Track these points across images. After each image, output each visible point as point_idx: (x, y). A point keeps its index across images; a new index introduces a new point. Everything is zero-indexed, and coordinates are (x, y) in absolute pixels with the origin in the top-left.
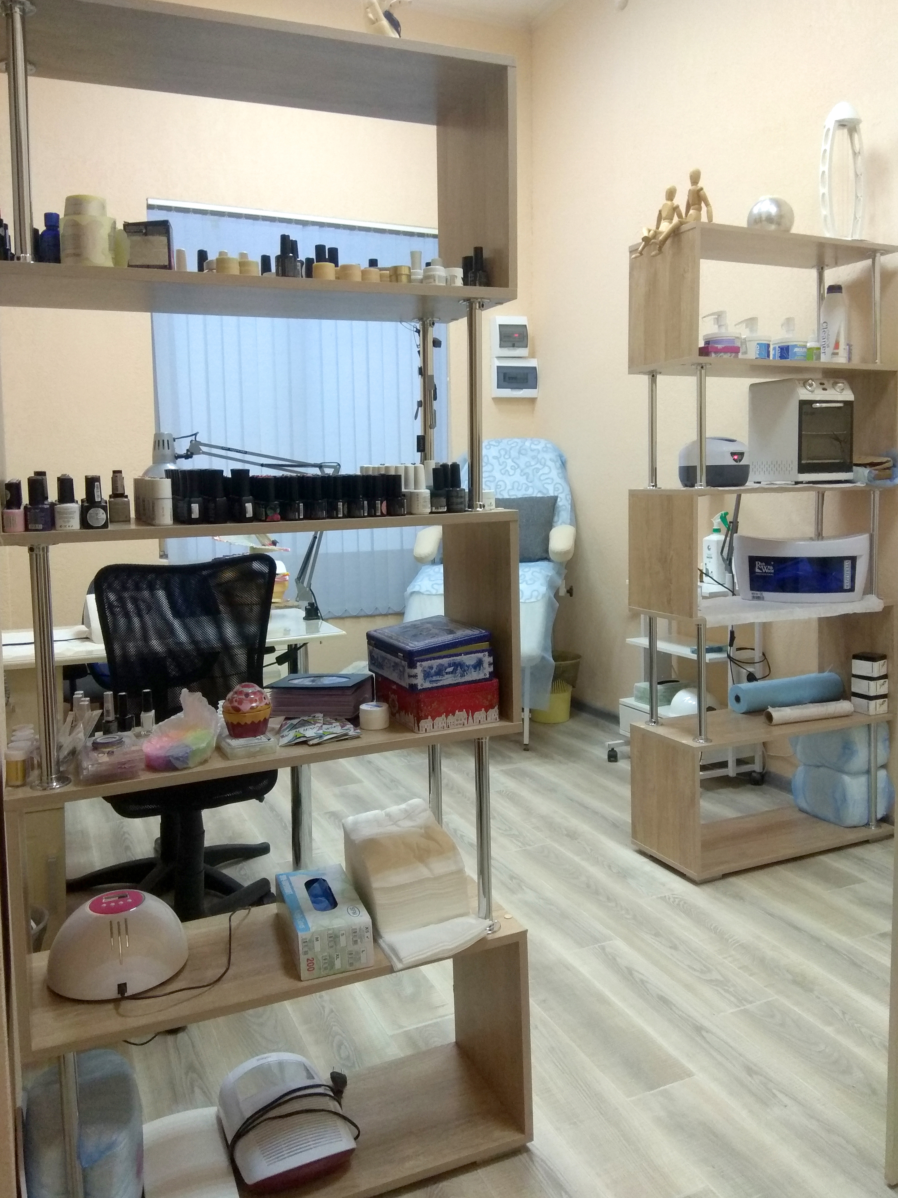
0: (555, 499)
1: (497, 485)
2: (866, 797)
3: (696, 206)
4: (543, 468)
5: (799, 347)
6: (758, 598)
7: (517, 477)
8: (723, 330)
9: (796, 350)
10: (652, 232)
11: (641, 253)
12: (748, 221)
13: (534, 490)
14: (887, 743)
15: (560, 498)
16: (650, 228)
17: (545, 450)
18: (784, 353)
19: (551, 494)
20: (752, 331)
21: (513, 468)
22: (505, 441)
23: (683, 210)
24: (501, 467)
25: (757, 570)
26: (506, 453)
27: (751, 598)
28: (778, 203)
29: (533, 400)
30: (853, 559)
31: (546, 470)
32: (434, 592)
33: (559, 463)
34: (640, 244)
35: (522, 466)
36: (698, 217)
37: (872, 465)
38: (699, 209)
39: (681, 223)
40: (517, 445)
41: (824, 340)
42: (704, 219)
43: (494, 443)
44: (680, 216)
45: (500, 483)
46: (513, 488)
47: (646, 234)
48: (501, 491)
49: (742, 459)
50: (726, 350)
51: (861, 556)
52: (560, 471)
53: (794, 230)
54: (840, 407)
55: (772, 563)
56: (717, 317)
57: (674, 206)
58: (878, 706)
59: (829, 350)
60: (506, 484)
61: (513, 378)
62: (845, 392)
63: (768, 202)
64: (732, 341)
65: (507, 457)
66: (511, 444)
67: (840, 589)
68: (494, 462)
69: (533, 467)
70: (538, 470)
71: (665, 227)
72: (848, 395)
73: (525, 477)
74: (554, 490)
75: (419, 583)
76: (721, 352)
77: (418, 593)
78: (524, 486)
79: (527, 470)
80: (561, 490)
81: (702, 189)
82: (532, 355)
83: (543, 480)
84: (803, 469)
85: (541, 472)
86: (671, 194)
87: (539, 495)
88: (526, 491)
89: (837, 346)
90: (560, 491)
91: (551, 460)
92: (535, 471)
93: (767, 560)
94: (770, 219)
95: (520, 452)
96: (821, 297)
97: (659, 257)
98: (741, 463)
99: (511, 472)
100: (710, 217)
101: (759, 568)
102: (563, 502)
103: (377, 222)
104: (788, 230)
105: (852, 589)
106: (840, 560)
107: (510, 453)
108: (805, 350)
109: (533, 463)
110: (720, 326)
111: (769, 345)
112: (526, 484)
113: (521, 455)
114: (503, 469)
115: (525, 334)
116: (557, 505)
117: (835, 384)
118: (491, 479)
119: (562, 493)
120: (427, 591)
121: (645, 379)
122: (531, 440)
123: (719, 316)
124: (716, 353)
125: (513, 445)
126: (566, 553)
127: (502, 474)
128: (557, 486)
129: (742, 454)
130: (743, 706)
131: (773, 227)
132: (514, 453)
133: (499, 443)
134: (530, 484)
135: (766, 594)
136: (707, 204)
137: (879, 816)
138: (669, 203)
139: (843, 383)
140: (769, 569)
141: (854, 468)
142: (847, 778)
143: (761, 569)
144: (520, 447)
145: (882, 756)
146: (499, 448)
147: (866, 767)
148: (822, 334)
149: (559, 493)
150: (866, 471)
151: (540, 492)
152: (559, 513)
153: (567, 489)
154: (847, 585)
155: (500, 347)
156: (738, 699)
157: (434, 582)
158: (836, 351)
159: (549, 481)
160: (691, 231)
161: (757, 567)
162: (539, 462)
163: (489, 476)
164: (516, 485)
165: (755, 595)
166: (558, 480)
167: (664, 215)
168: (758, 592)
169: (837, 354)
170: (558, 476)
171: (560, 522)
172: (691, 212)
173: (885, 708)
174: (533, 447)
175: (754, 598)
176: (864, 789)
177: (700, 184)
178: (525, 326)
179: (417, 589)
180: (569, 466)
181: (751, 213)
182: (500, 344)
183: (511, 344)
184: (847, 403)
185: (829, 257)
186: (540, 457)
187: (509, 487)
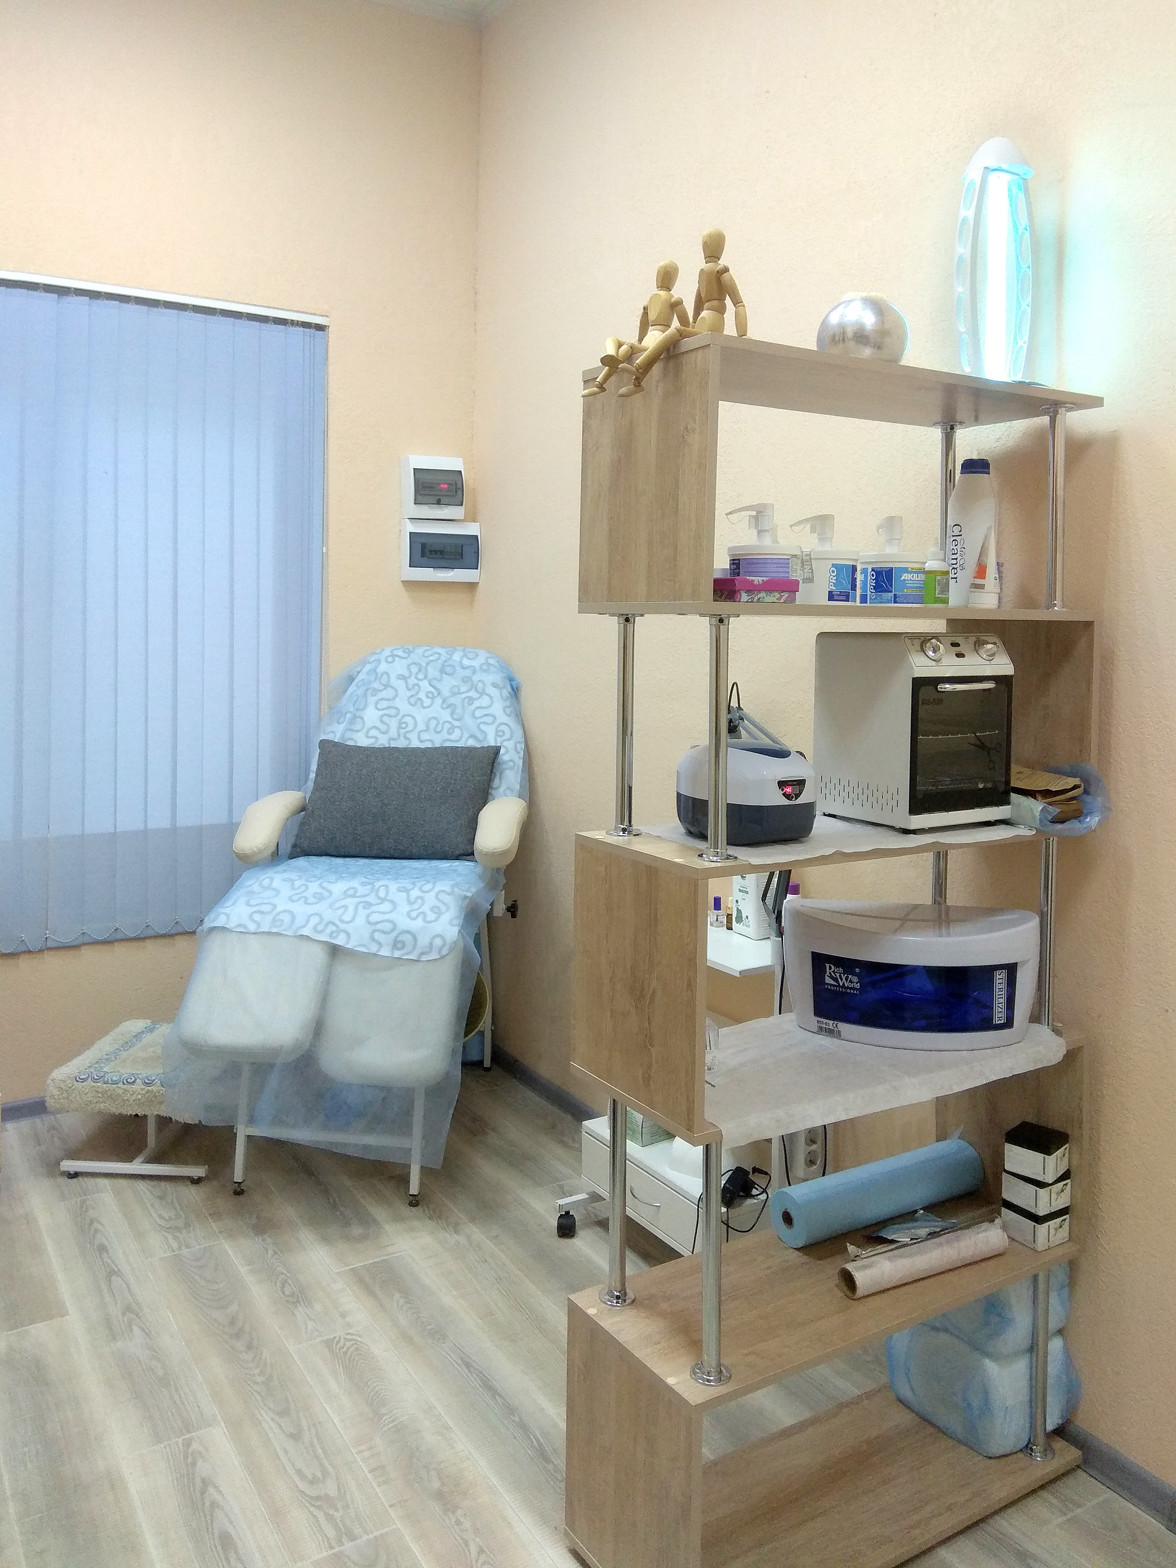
0: (496, 751)
1: (400, 723)
2: (1028, 1399)
3: (715, 303)
4: (479, 698)
5: (911, 573)
6: (830, 1032)
7: (437, 710)
8: (767, 541)
9: (905, 576)
10: (624, 348)
11: (601, 388)
12: (820, 340)
13: (462, 734)
14: (1066, 1291)
15: (506, 748)
16: (622, 340)
17: (486, 668)
18: (884, 581)
19: (491, 742)
20: (822, 539)
21: (430, 695)
22: (420, 651)
23: (689, 308)
24: (409, 694)
25: (828, 980)
26: (420, 670)
27: (816, 1030)
28: (879, 308)
29: (472, 586)
30: (1011, 969)
31: (485, 701)
32: (252, 927)
33: (506, 692)
34: (598, 370)
35: (446, 692)
36: (718, 327)
37: (1047, 794)
38: (721, 310)
39: (682, 334)
40: (439, 659)
41: (954, 556)
42: (730, 329)
43: (400, 653)
44: (683, 320)
45: (407, 719)
46: (427, 729)
47: (611, 351)
48: (408, 732)
49: (800, 793)
50: (771, 586)
51: (1024, 962)
52: (508, 703)
53: (904, 362)
54: (989, 690)
55: (857, 970)
56: (754, 513)
57: (673, 300)
58: (1052, 1232)
59: (966, 576)
60: (416, 723)
61: (436, 552)
62: (997, 660)
63: (858, 306)
64: (784, 563)
65: (421, 676)
66: (428, 657)
67: (987, 1024)
68: (400, 684)
69: (464, 696)
70: (471, 700)
71: (654, 338)
72: (1003, 666)
73: (448, 711)
74: (497, 735)
75: (227, 910)
76: (759, 591)
77: (223, 929)
78: (447, 726)
79: (452, 700)
80: (508, 735)
81: (726, 270)
82: (472, 517)
83: (477, 718)
84: (918, 805)
85: (477, 704)
86: (667, 278)
87: (471, 743)
88: (449, 734)
89: (981, 572)
90: (504, 738)
91: (494, 685)
92: (466, 701)
93: (847, 965)
94: (861, 337)
95: (442, 671)
96: (948, 477)
97: (638, 397)
98: (799, 801)
99: (427, 702)
100: (741, 325)
101: (831, 977)
102: (511, 755)
103: (197, 296)
104: (894, 360)
105: (1009, 1023)
106: (988, 971)
107: (426, 670)
108: (922, 577)
109: (463, 689)
110: (760, 532)
111: (854, 568)
112: (450, 723)
113: (445, 676)
114: (412, 696)
115: (459, 486)
116: (499, 760)
117: (979, 644)
118: (392, 712)
119: (508, 740)
120: (240, 925)
121: (611, 625)
122: (464, 651)
123: (758, 512)
124: (749, 592)
125: (431, 658)
126: (503, 854)
127: (411, 705)
128: (503, 727)
129: (801, 783)
130: (799, 1235)
131: (867, 352)
132: (432, 672)
133: (410, 652)
134: (456, 723)
135: (845, 1028)
136: (737, 302)
137: (1050, 1427)
138: (663, 293)
139: (995, 644)
140: (851, 982)
141: (1014, 796)
142: (991, 1367)
143: (836, 980)
144: (445, 661)
145: (1056, 1316)
146: (409, 661)
147: (1026, 1344)
148: (950, 546)
149: (505, 740)
150: (1036, 806)
151: (472, 736)
152: (501, 773)
153: (519, 734)
154: (999, 1016)
155: (415, 504)
156: (788, 1219)
157: (254, 909)
158: (979, 581)
159: (489, 719)
160: (700, 352)
161: (828, 974)
162: (474, 687)
163: (389, 707)
164: (433, 723)
165: (824, 1026)
166: (502, 718)
167: (652, 316)
168: (827, 1021)
169: (982, 587)
170: (504, 711)
171: (501, 790)
172: (704, 314)
173: (1064, 1233)
174: (466, 662)
175: (821, 1030)
176: (1023, 1383)
177: (723, 262)
178: (460, 472)
179: (220, 922)
180: (524, 694)
181: (824, 324)
182: (415, 500)
183: (435, 500)
184: (1002, 681)
185: (963, 411)
186: (475, 678)
187: (421, 726)
